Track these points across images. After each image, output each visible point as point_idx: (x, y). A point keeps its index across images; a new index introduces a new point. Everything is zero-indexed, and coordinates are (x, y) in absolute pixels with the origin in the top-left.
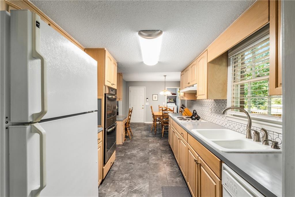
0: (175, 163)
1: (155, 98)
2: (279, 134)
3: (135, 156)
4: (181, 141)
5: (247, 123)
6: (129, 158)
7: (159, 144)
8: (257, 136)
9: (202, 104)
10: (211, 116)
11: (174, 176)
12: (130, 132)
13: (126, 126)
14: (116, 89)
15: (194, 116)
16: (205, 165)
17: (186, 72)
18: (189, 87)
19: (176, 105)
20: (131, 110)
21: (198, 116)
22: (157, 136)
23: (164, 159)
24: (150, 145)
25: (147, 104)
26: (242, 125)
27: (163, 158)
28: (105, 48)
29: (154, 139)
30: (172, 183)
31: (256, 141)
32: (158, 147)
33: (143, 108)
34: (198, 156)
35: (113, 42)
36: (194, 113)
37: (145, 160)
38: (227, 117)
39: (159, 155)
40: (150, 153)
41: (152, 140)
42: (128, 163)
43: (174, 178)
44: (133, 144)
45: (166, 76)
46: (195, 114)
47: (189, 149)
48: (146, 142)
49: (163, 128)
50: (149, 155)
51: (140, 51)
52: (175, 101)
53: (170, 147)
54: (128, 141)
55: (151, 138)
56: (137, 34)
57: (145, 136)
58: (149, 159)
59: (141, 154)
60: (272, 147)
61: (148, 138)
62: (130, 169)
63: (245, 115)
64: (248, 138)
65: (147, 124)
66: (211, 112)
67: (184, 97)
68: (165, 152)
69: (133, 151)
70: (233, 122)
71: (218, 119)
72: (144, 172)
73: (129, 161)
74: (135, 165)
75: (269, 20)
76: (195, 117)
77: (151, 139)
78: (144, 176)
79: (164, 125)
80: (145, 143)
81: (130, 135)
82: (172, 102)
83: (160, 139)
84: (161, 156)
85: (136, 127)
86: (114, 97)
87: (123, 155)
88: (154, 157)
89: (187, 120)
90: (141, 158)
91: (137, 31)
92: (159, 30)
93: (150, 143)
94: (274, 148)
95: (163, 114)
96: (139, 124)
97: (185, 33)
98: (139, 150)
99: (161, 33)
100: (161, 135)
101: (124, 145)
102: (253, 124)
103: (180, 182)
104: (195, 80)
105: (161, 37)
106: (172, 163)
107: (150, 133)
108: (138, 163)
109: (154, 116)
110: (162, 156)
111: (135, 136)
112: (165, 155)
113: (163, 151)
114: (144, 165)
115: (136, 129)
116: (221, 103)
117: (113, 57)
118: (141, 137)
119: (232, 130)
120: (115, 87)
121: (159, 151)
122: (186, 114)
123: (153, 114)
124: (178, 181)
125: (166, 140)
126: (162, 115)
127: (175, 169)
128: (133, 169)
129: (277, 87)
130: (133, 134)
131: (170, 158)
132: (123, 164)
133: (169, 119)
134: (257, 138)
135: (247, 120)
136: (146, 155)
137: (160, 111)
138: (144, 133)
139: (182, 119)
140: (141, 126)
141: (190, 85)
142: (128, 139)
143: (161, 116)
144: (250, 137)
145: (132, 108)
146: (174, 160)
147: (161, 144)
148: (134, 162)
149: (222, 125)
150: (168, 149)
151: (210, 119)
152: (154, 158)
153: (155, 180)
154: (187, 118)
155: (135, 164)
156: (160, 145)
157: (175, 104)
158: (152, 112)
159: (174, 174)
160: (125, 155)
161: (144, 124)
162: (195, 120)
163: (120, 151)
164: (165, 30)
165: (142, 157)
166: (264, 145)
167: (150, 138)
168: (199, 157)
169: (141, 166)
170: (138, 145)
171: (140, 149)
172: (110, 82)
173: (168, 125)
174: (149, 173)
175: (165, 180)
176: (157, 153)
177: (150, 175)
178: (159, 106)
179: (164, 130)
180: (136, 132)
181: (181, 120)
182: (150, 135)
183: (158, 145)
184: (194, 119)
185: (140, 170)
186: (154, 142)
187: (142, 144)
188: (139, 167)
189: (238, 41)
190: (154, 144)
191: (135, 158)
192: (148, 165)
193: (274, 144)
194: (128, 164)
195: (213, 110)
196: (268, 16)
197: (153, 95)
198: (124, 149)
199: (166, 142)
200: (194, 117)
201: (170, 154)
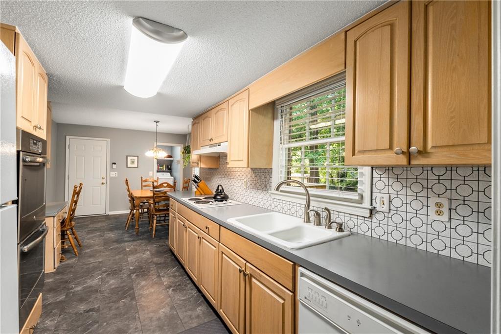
0: (188, 282)
1: (133, 162)
2: (339, 212)
3: (97, 291)
4: (204, 240)
5: (304, 202)
6: (82, 300)
7: (148, 253)
8: (318, 218)
9: (230, 174)
10: (246, 194)
11: (190, 307)
12: (75, 238)
13: (65, 226)
14: (45, 139)
15: (219, 195)
16: (261, 276)
17: (204, 120)
18: (211, 146)
19: (171, 175)
20: (78, 189)
21: (225, 194)
22: (141, 237)
23: (165, 279)
24: (129, 259)
25: (113, 174)
26: (294, 204)
27: (162, 278)
28: (17, 27)
29: (136, 245)
30: (190, 322)
31: (317, 225)
32: (148, 259)
33: (103, 184)
34: (246, 262)
35: (53, 18)
36: (218, 189)
37: (124, 293)
38: (272, 193)
39: (153, 275)
40: (133, 276)
41: (132, 247)
42: (82, 312)
43: (192, 311)
44: (86, 265)
45: (158, 122)
46: (221, 192)
47: (223, 252)
48: (119, 253)
49: (155, 221)
50: (132, 280)
51: (123, 61)
52: (170, 169)
53: (173, 254)
54: (70, 261)
55: (130, 244)
56: (130, 20)
57: (114, 242)
58: (133, 289)
59: (113, 282)
60: (336, 230)
61: (122, 244)
62: (89, 325)
63: (302, 190)
64: (307, 222)
65: (112, 217)
66: (246, 188)
67: (199, 163)
68: (164, 265)
69: (89, 281)
70: (281, 201)
71: (258, 198)
72: (129, 319)
73: (82, 307)
74: (101, 312)
75: (345, 68)
76: (221, 196)
77: (129, 247)
78: (129, 329)
79: (156, 215)
80: (117, 257)
81: (76, 246)
82: (164, 170)
83: (150, 241)
84: (159, 276)
85: (87, 225)
86: (40, 160)
87: (62, 297)
88: (144, 280)
89: (211, 203)
90: (114, 291)
91: (130, 15)
92: (181, 30)
93: (129, 254)
94: (339, 231)
95: (154, 194)
96: (93, 219)
97: (226, 52)
98: (104, 275)
99: (183, 37)
100: (149, 234)
101: (59, 271)
102: (312, 203)
103: (203, 313)
104: (223, 135)
105: (179, 46)
106: (183, 284)
107: (124, 233)
108: (109, 305)
109: (132, 199)
110: (161, 275)
111: (88, 247)
112: (165, 273)
113: (159, 266)
114: (124, 305)
115: (86, 230)
116: (262, 174)
117: (39, 58)
118: (104, 245)
119: (279, 212)
120: (42, 134)
121: (153, 267)
122: (201, 191)
123: (131, 196)
124: (201, 313)
125: (161, 243)
126: (152, 195)
127: (190, 293)
128: (98, 322)
129: (354, 155)
130: (83, 242)
131: (176, 275)
132: (66, 319)
133: (171, 203)
134: (318, 221)
135: (305, 197)
136: (124, 281)
137: (144, 188)
138: (108, 235)
139: (198, 201)
140: (98, 222)
141: (212, 142)
142: (69, 255)
143: (150, 197)
144: (308, 221)
145: (81, 184)
146: (185, 277)
147: (153, 251)
148: (96, 306)
149: (263, 207)
150: (170, 259)
151: (244, 198)
152: (143, 283)
153: (157, 327)
154: (205, 198)
155: (101, 309)
156: (152, 254)
157: (169, 174)
158: (128, 190)
159: (190, 303)
160: (67, 295)
161: (107, 217)
162: (222, 201)
163: (51, 290)
164: (193, 35)
165: (116, 288)
166: (327, 229)
167: (126, 244)
168: (248, 264)
169: (118, 307)
170: (101, 265)
171: (107, 271)
172: (30, 122)
173: (167, 213)
174: (139, 318)
175: (176, 321)
176: (149, 272)
177: (142, 321)
178: (142, 178)
179: (157, 223)
180: (88, 236)
181: (197, 203)
182: (126, 237)
183: (149, 255)
184: (219, 200)
185: (115, 318)
186: (138, 251)
187: (110, 260)
188: (113, 312)
189: (302, 86)
190: (138, 255)
191: (99, 295)
192: (134, 303)
193: (339, 226)
194: (81, 314)
195: (249, 184)
196: (344, 62)
197: (127, 156)
198: (62, 282)
199: (162, 246)
200: (218, 197)
201: (174, 267)
